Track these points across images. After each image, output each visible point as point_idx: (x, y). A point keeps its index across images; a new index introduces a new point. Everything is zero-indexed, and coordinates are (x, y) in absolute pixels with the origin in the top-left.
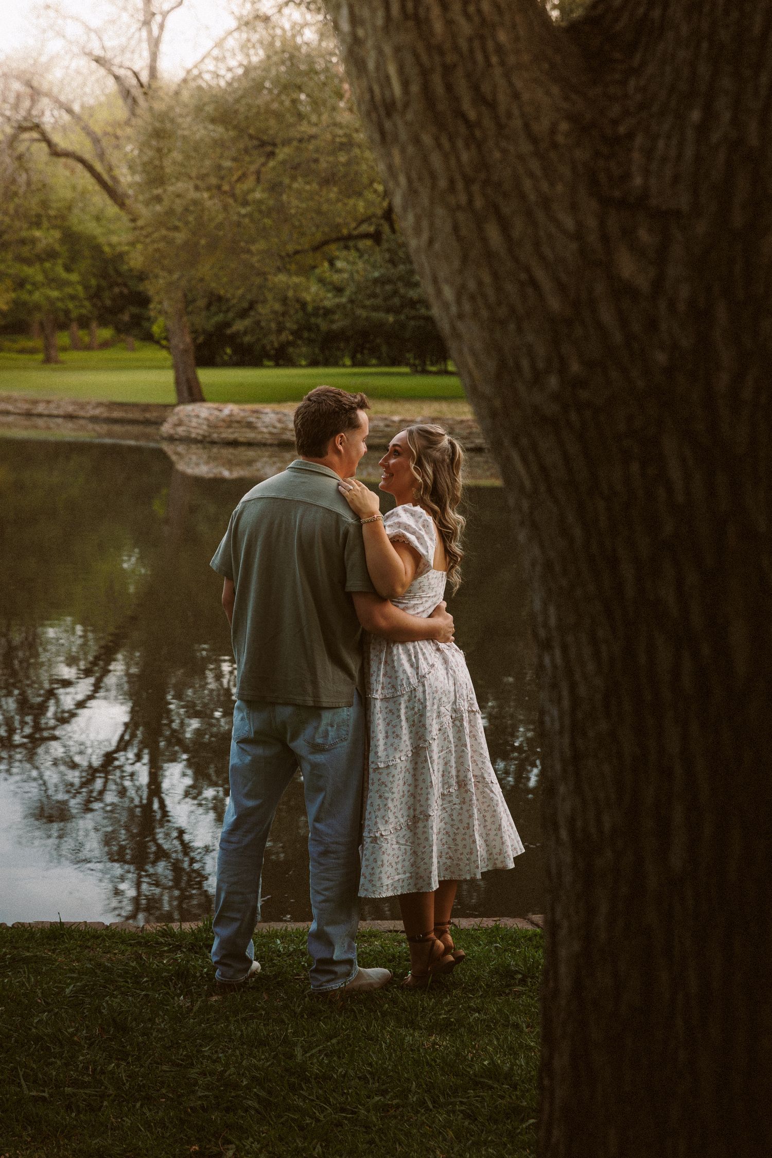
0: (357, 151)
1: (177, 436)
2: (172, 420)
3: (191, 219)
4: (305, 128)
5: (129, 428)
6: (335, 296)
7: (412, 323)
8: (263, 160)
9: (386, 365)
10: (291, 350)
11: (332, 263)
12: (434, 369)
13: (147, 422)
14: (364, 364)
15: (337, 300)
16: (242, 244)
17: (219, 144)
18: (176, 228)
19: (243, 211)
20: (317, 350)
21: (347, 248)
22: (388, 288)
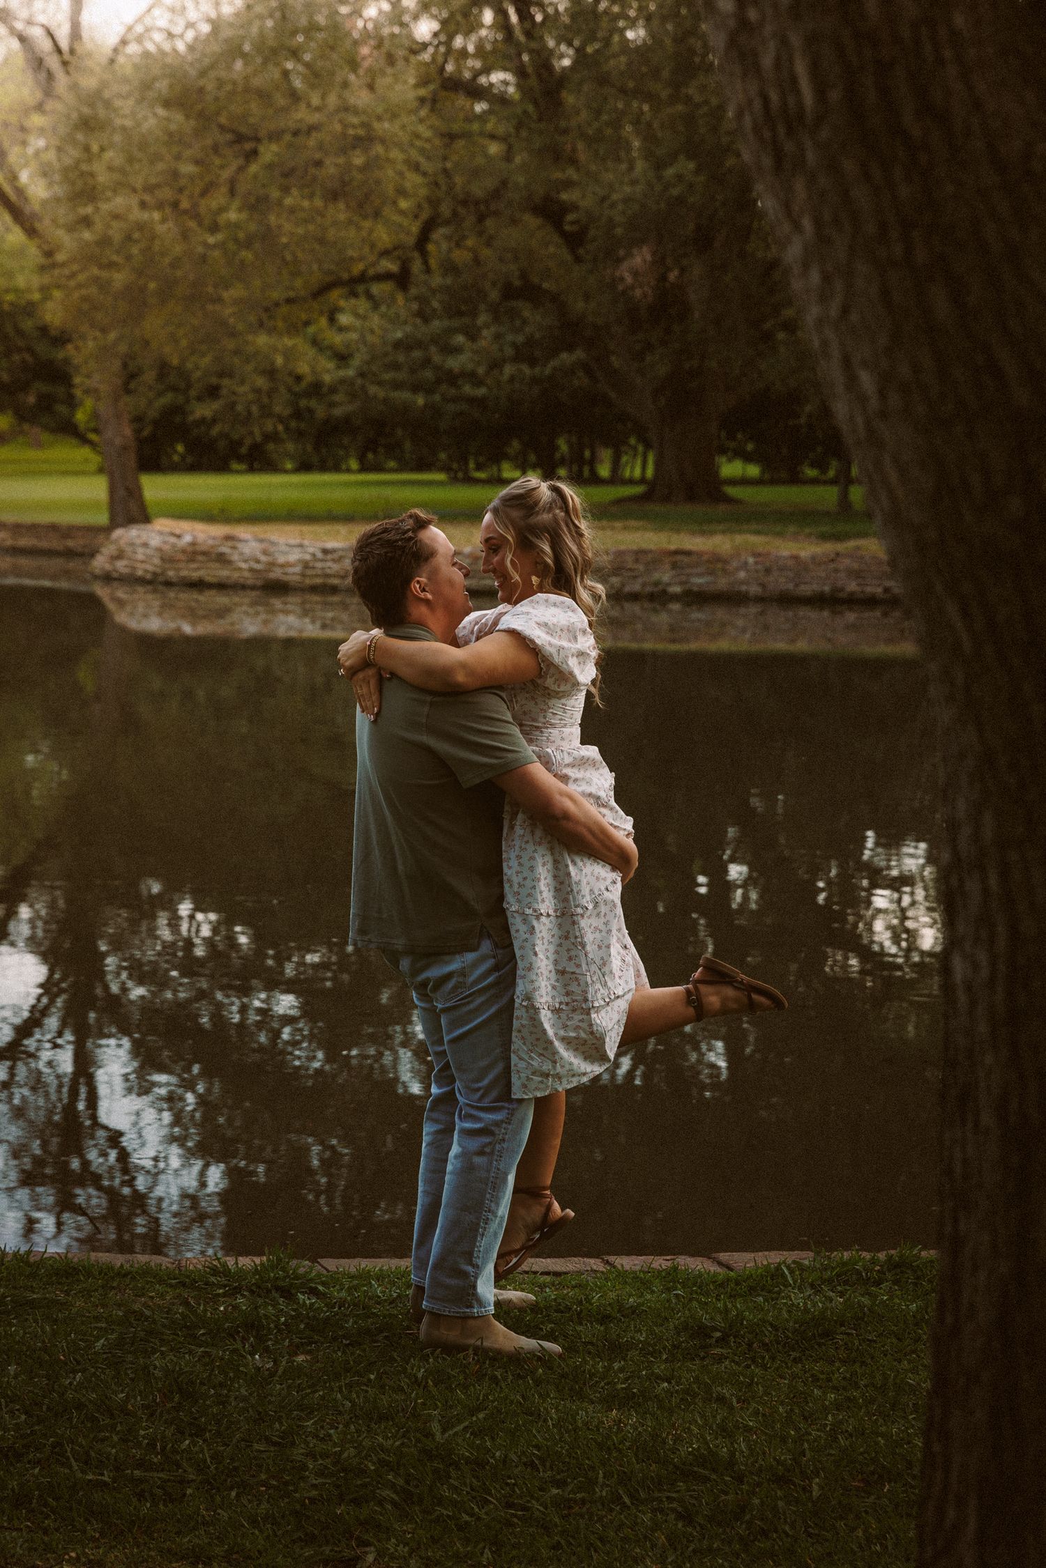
0: (379, 149)
1: (115, 575)
2: (108, 550)
3: (135, 251)
4: (302, 115)
5: (44, 562)
6: (339, 367)
7: (451, 408)
8: (241, 161)
9: (412, 470)
10: (271, 446)
11: (332, 320)
12: (481, 475)
13: (70, 554)
14: (378, 468)
15: (342, 373)
16: (210, 289)
17: (173, 139)
18: (111, 265)
19: (211, 240)
20: (309, 448)
21: (354, 294)
22: (417, 354)
